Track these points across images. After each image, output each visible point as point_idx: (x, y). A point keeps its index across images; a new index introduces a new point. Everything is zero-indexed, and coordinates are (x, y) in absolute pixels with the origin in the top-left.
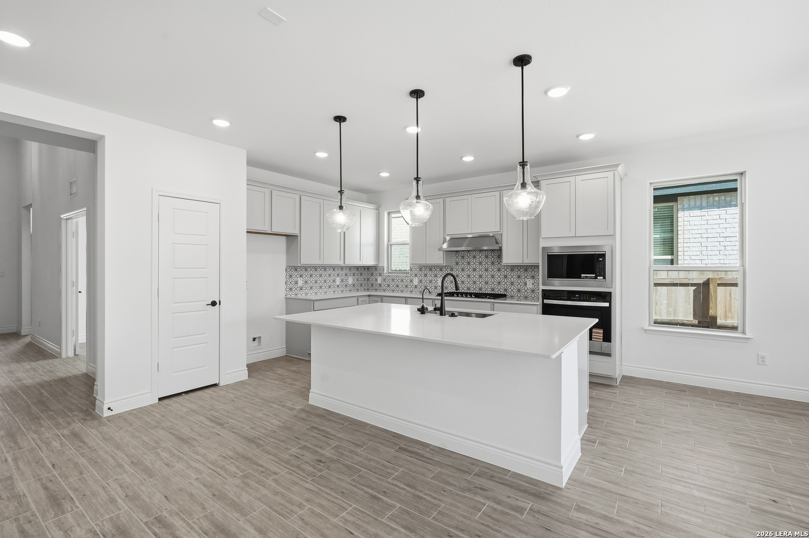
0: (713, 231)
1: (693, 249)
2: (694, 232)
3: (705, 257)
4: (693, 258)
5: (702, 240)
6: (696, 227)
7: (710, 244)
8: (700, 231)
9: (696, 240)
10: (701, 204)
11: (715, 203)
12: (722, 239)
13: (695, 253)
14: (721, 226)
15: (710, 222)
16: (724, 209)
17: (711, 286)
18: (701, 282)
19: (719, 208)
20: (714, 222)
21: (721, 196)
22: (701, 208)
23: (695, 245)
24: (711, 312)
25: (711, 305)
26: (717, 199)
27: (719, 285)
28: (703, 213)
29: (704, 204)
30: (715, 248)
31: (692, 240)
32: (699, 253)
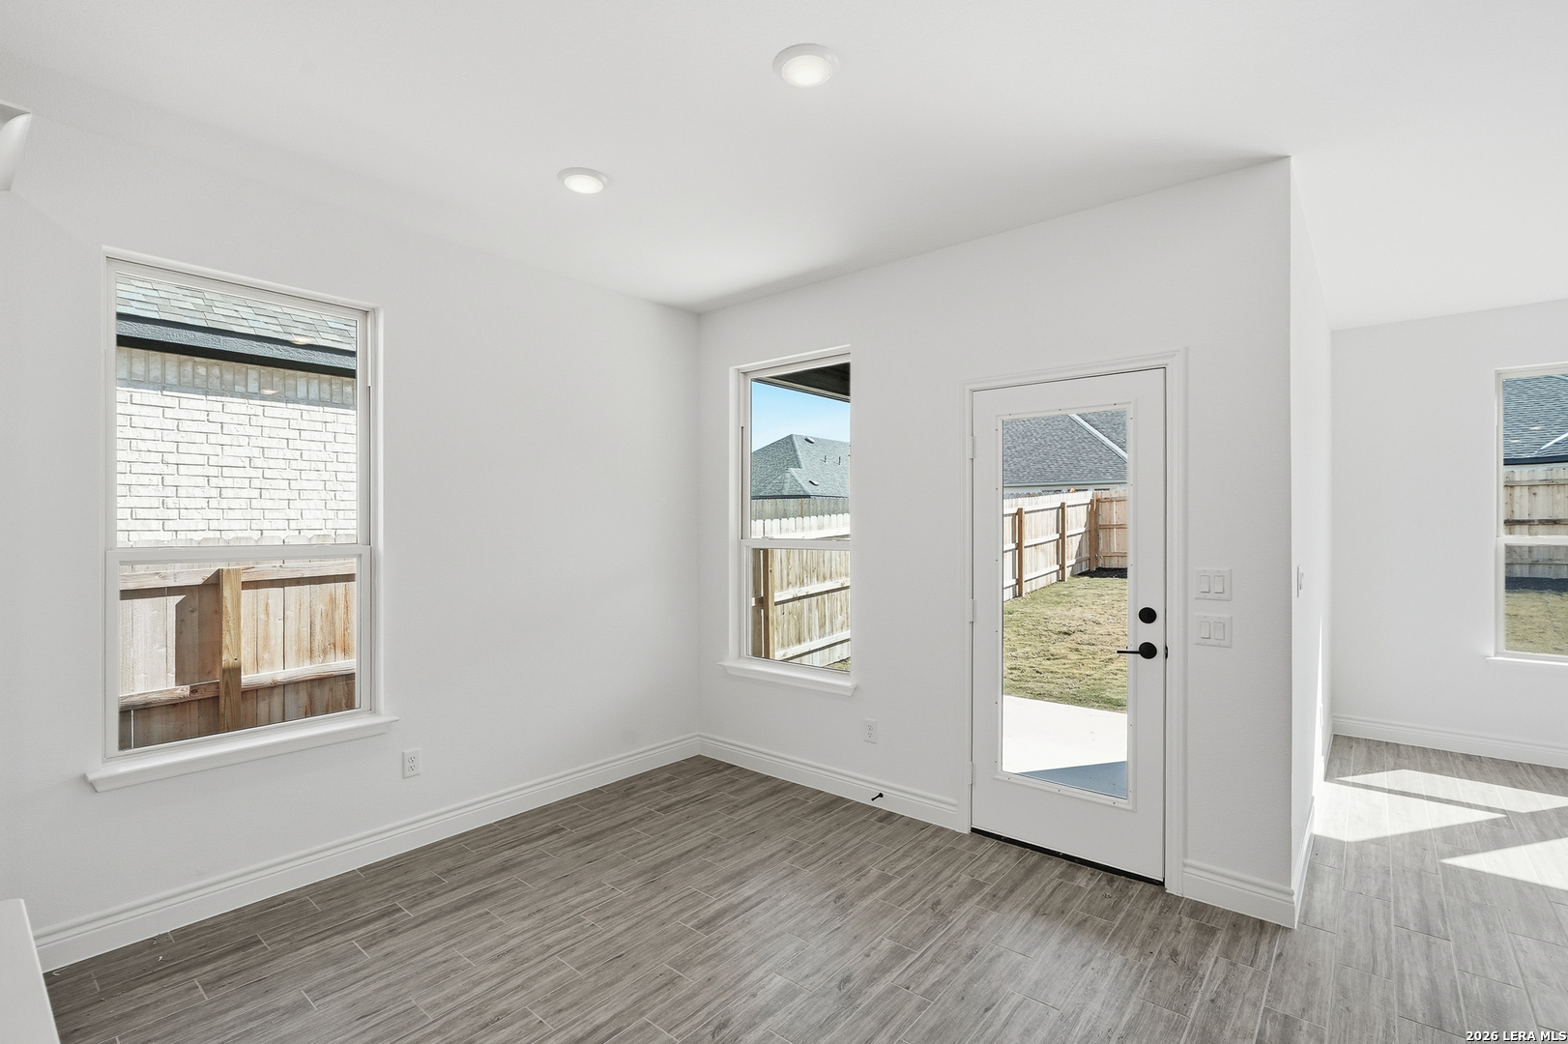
0: (193, 449)
1: (143, 491)
2: (142, 446)
3: (174, 514)
4: (141, 514)
5: (165, 469)
6: (148, 434)
7: (184, 481)
8: (161, 447)
9: (148, 469)
10: (164, 375)
11: (198, 381)
12: (213, 471)
13: (146, 503)
14: (212, 439)
15: (184, 426)
16: (219, 398)
17: (227, 592)
18: (200, 581)
19: (206, 394)
20: (194, 426)
21: (213, 365)
22: (163, 386)
23: (145, 479)
24: (227, 659)
25: (227, 640)
26: (202, 370)
27: (246, 585)
28: (168, 401)
29: (171, 378)
30: (197, 492)
31: (136, 468)
32: (156, 503)
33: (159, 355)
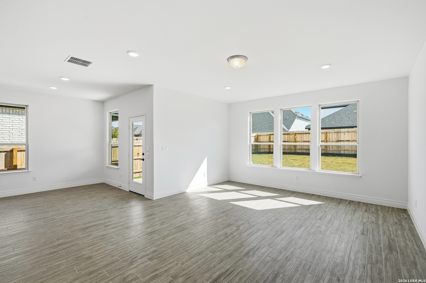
0: (16, 126)
1: (5, 134)
2: (5, 125)
3: (12, 138)
4: (5, 138)
5: (10, 130)
6: (6, 123)
7: (14, 132)
8: (9, 125)
9: (6, 130)
10: (9, 112)
11: (17, 113)
12: (20, 130)
13: (6, 136)
14: (20, 124)
15: (14, 121)
16: (22, 116)
17: (14, 152)
18: (9, 150)
19: (19, 115)
20: (16, 122)
21: (20, 110)
22: (9, 114)
23: (6, 132)
24: (14, 164)
25: (14, 160)
26: (18, 111)
27: (18, 151)
28: (10, 117)
29: (11, 112)
30: (17, 134)
31: (4, 130)
32: (8, 136)
33: (8, 108)
